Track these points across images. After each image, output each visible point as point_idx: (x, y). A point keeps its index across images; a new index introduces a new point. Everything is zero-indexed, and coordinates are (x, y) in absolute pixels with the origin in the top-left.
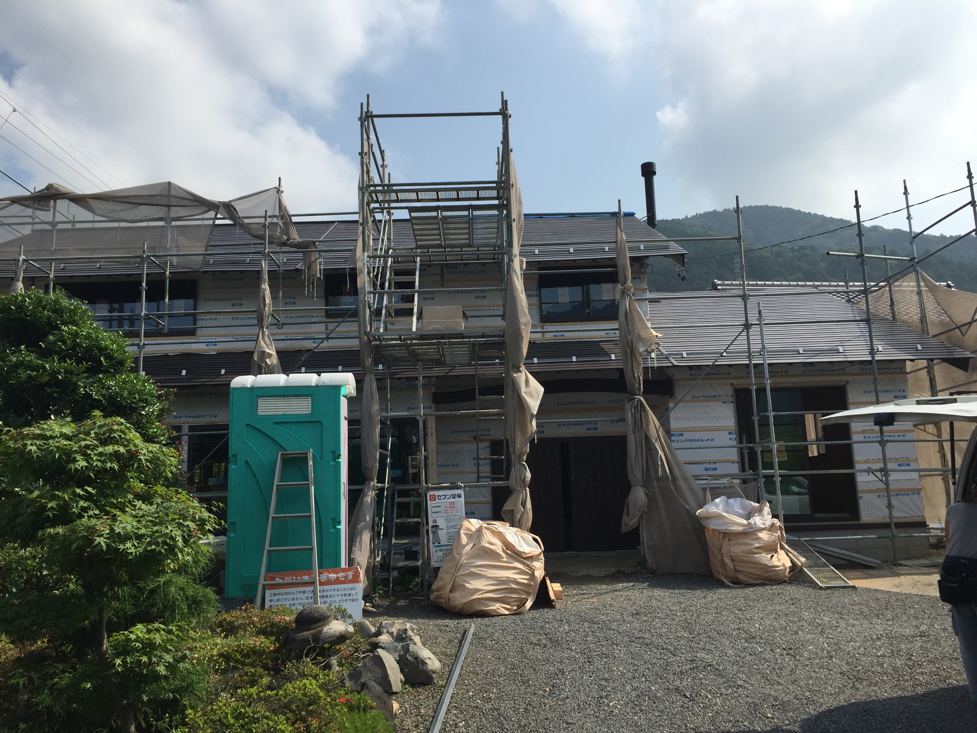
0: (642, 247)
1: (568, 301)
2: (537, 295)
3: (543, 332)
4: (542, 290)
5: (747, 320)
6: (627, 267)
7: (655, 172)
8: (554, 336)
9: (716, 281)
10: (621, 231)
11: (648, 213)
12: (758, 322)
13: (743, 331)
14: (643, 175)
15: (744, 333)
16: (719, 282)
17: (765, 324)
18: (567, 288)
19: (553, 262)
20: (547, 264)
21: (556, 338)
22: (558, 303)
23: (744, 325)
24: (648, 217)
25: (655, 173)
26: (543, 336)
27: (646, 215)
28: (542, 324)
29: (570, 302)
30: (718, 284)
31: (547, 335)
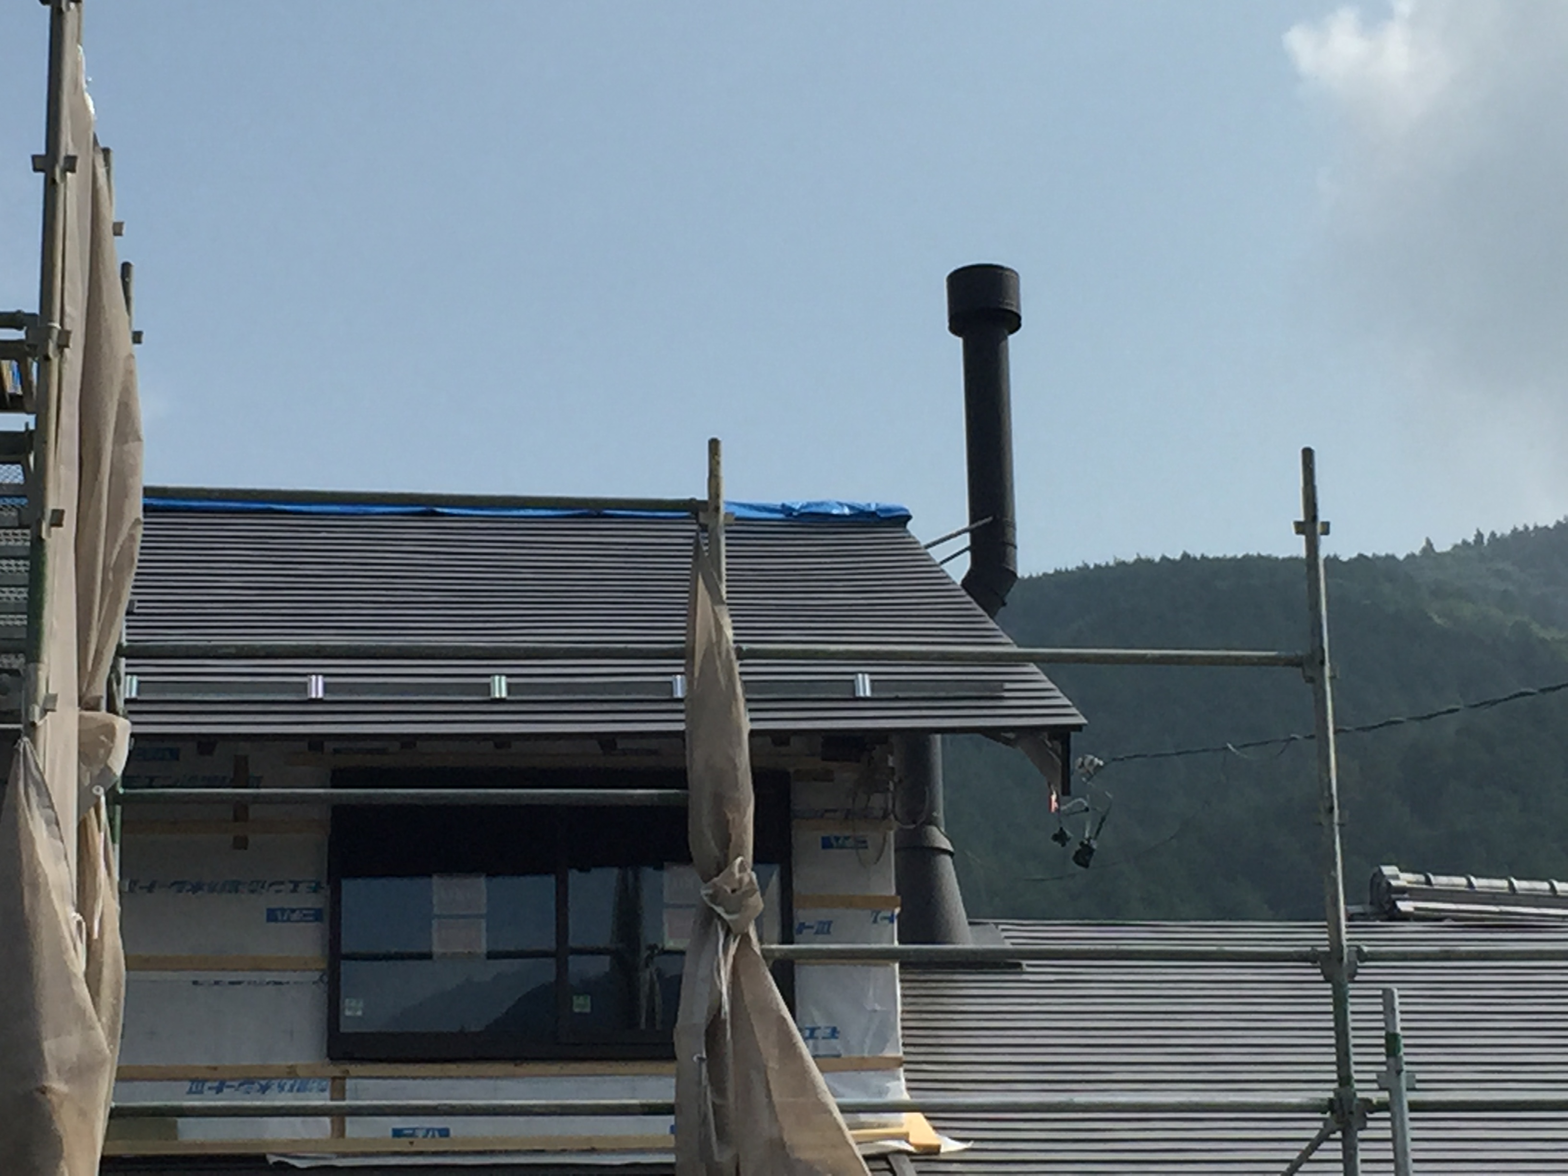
0: (864, 687)
1: (483, 948)
2: (318, 916)
3: (339, 1115)
4: (348, 885)
5: (1345, 1080)
6: (735, 785)
7: (1019, 317)
8: (397, 1133)
9: (1388, 870)
10: (716, 599)
11: (974, 516)
12: (1385, 1095)
13: (1324, 1137)
14: (955, 328)
15: (1332, 1150)
16: (1405, 879)
17: (1414, 1107)
18: (482, 882)
19: (396, 746)
20: (382, 752)
21: (402, 1145)
22: (427, 956)
23: (1329, 1106)
24: (973, 532)
25: (1013, 322)
26: (339, 1131)
27: (965, 522)
28: (336, 1070)
29: (492, 955)
30: (1402, 890)
31: (355, 1128)
